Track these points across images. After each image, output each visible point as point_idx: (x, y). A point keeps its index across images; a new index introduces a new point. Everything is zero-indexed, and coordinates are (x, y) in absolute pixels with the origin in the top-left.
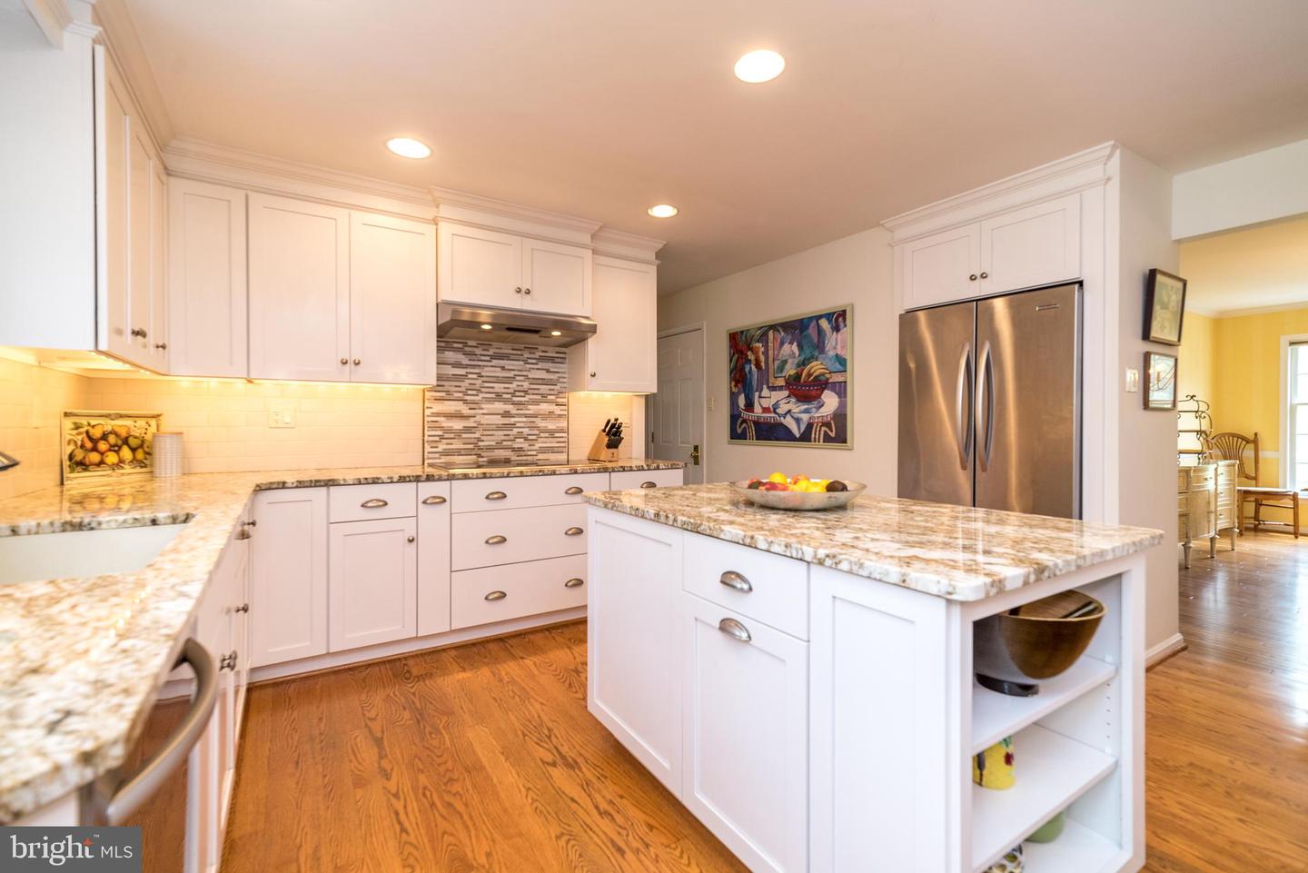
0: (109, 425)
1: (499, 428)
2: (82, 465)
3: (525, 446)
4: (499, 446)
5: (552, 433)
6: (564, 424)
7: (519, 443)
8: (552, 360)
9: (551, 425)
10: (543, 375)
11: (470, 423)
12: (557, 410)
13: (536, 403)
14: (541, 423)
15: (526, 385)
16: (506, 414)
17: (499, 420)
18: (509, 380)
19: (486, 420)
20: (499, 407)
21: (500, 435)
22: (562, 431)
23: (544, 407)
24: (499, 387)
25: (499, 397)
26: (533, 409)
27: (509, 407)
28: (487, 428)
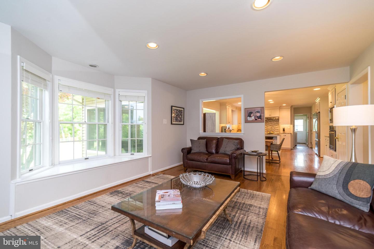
0: (239, 129)
1: (270, 129)
2: (238, 131)
3: (274, 131)
4: (270, 131)
5: (277, 130)
6: (279, 128)
7: (273, 131)
8: (277, 121)
9: (277, 129)
10: (276, 123)
11: (267, 128)
12: (278, 127)
13: (275, 126)
14: (276, 128)
15: (274, 124)
16: (271, 127)
17: (270, 128)
18: (271, 124)
19: (269, 128)
20: (270, 127)
21: (271, 130)
22: (279, 129)
23: (276, 127)
24: (270, 125)
25: (270, 126)
26: (275, 127)
27: (272, 127)
28: (269, 129)
